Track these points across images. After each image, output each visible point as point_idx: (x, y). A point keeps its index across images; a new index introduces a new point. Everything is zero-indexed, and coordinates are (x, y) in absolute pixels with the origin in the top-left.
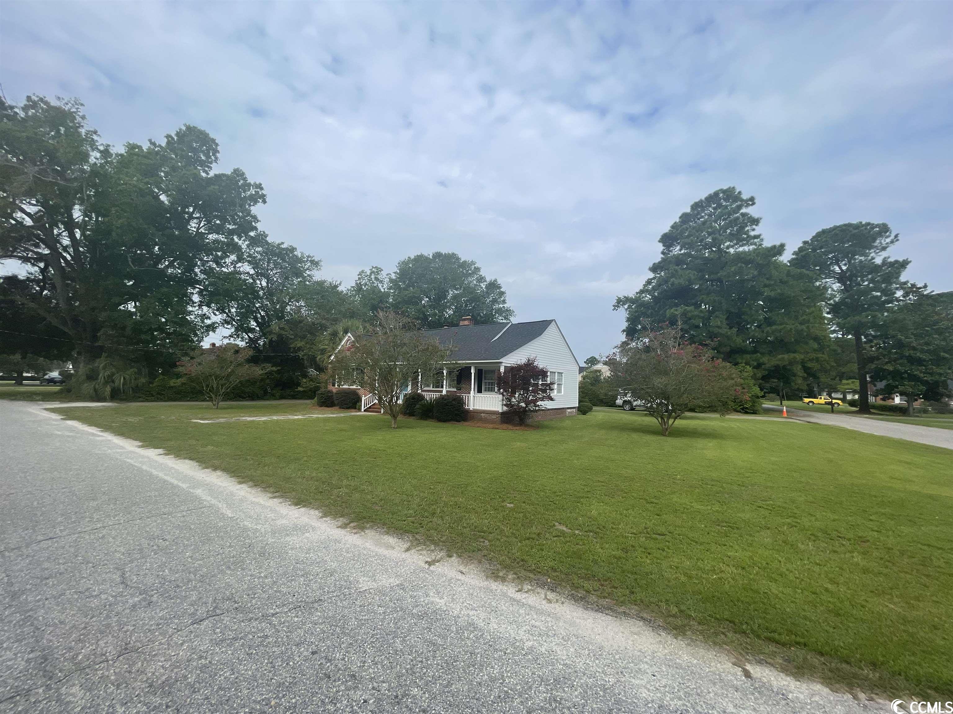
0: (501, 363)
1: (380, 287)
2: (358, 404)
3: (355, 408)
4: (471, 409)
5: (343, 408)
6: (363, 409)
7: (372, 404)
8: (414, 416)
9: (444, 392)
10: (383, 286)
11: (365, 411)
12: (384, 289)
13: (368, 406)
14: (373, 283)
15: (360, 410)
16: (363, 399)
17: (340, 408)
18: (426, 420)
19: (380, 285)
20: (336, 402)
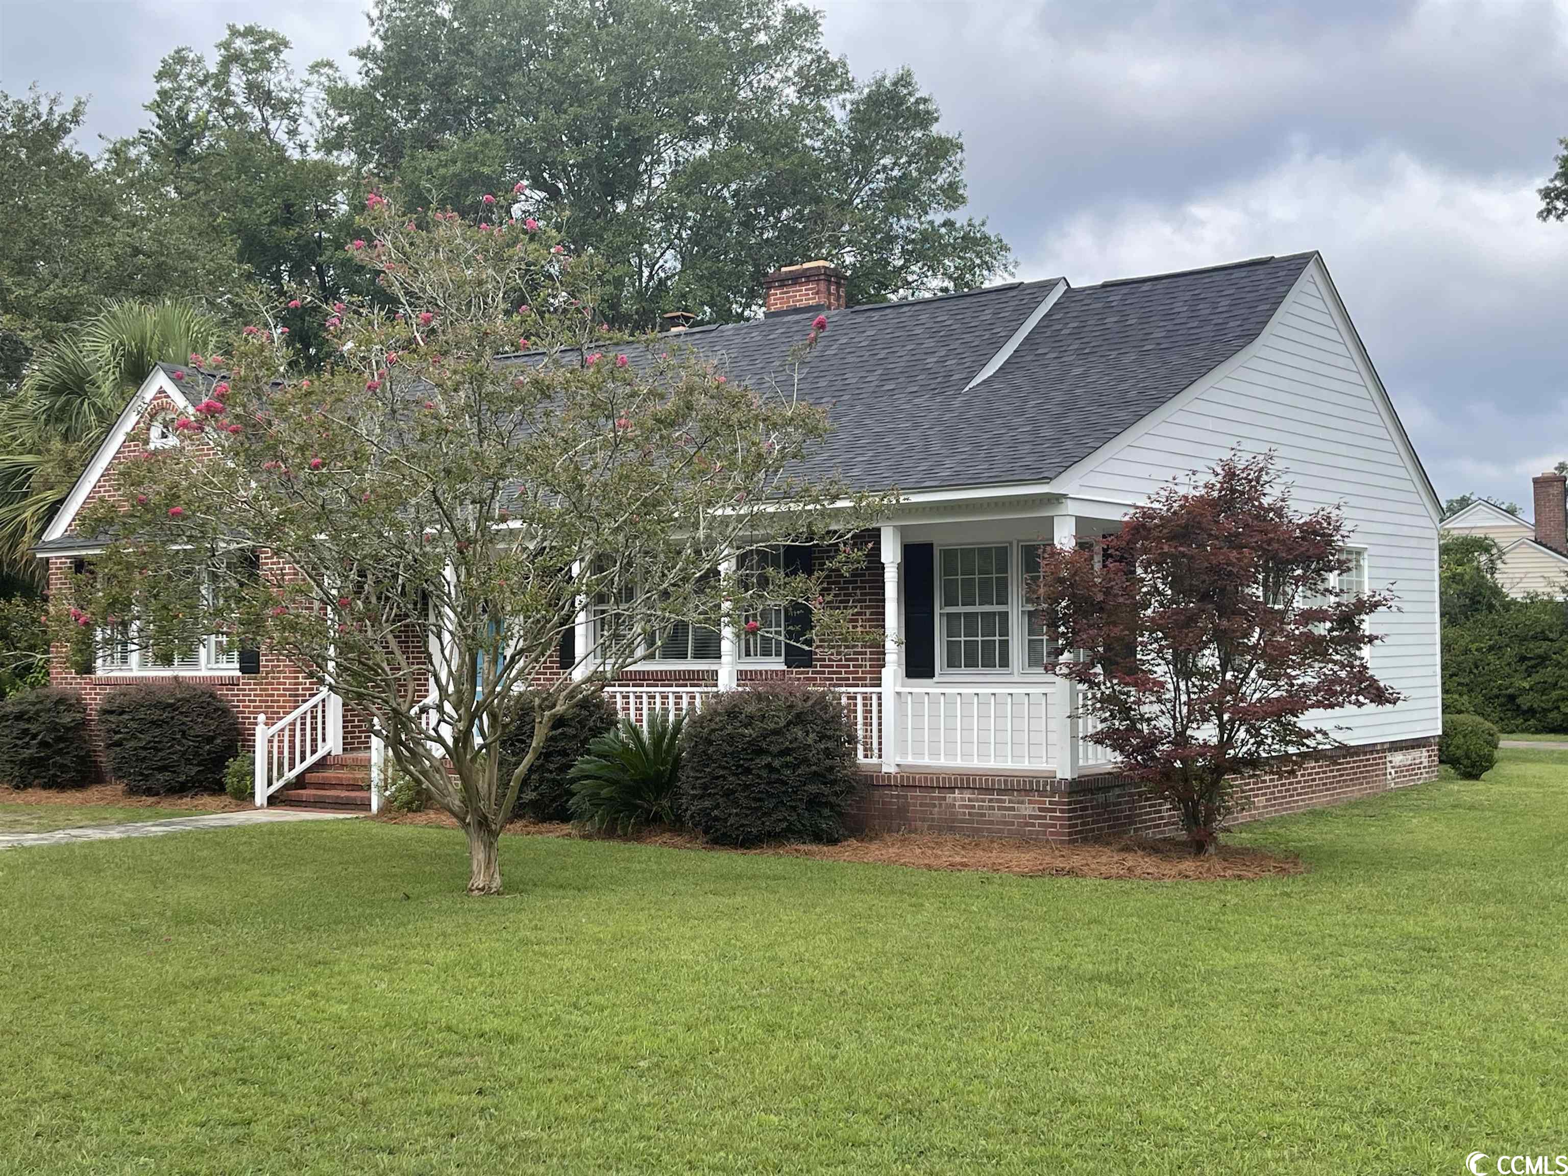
0: (1057, 499)
1: (281, 137)
2: (233, 765)
3: (218, 789)
4: (889, 768)
5: (149, 792)
6: (261, 793)
7: (310, 760)
8: (563, 816)
9: (727, 682)
10: (292, 133)
11: (272, 801)
12: (303, 148)
13: (290, 775)
14: (242, 117)
15: (244, 796)
16: (262, 734)
17: (132, 791)
18: (638, 837)
19: (279, 128)
20: (105, 760)
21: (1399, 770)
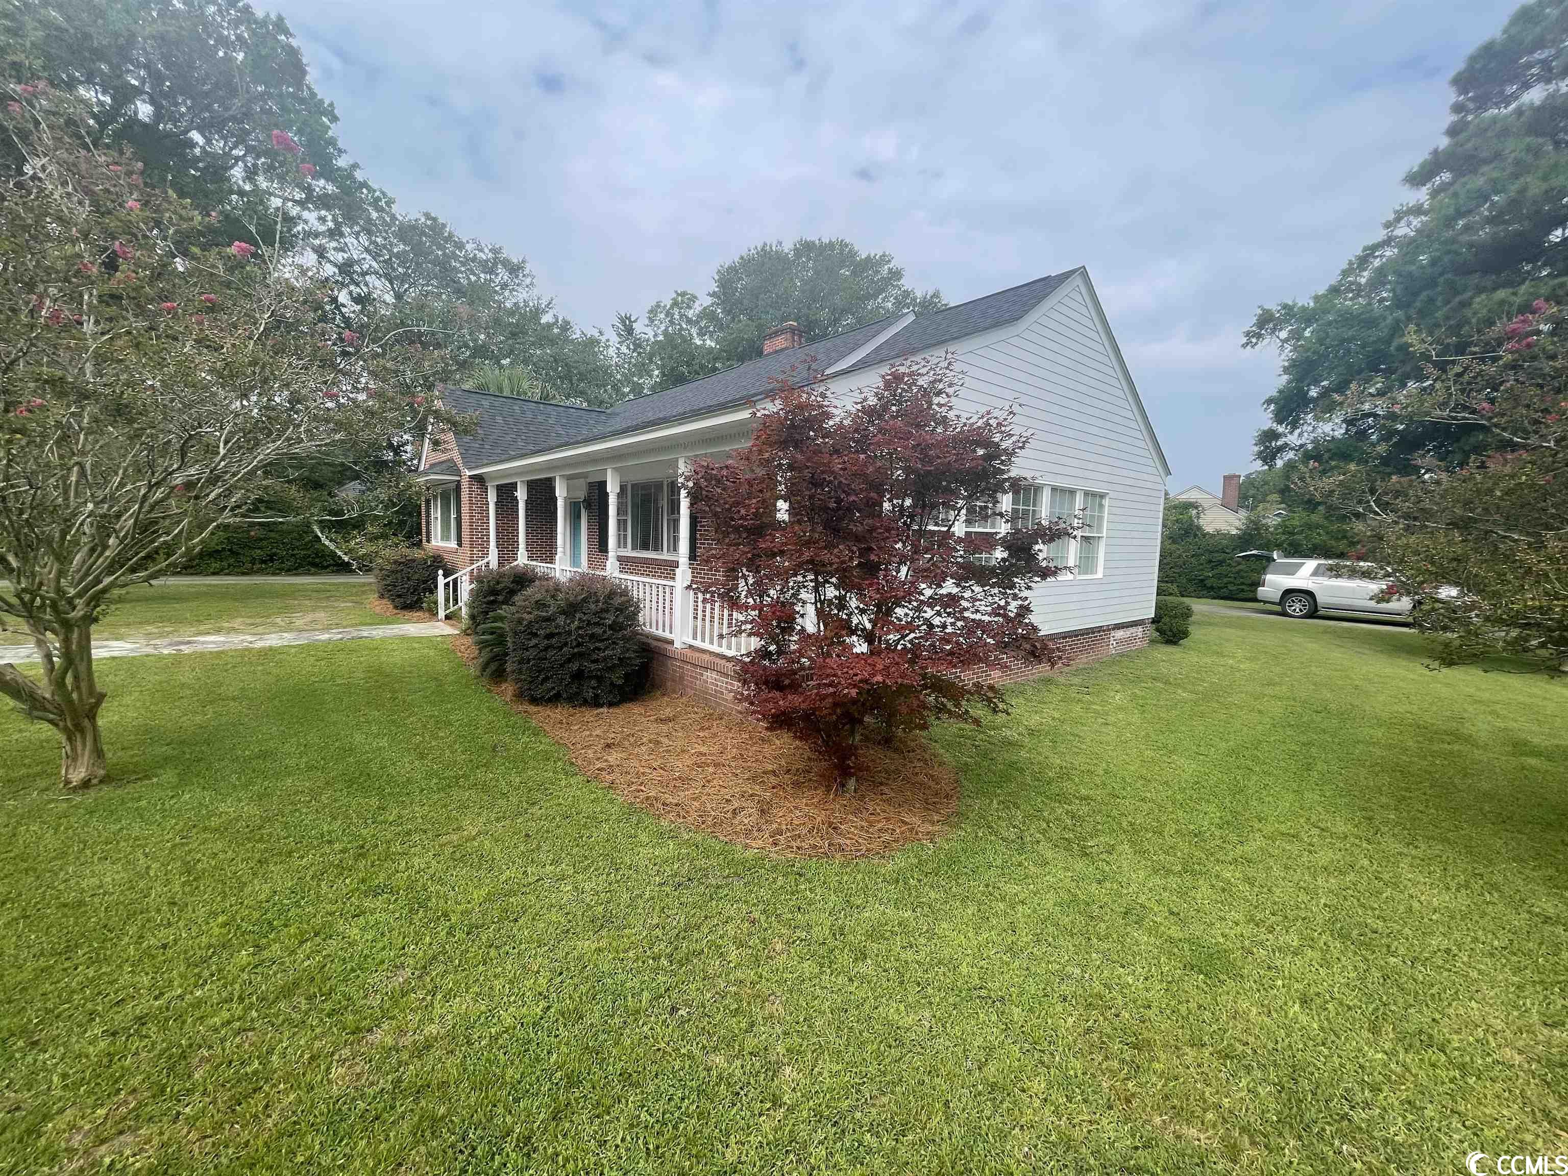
2: (429, 597)
4: (677, 644)
5: (396, 607)
6: (442, 614)
16: (441, 581)
17: (392, 605)
21: (1119, 642)
